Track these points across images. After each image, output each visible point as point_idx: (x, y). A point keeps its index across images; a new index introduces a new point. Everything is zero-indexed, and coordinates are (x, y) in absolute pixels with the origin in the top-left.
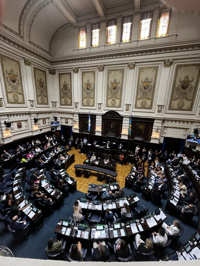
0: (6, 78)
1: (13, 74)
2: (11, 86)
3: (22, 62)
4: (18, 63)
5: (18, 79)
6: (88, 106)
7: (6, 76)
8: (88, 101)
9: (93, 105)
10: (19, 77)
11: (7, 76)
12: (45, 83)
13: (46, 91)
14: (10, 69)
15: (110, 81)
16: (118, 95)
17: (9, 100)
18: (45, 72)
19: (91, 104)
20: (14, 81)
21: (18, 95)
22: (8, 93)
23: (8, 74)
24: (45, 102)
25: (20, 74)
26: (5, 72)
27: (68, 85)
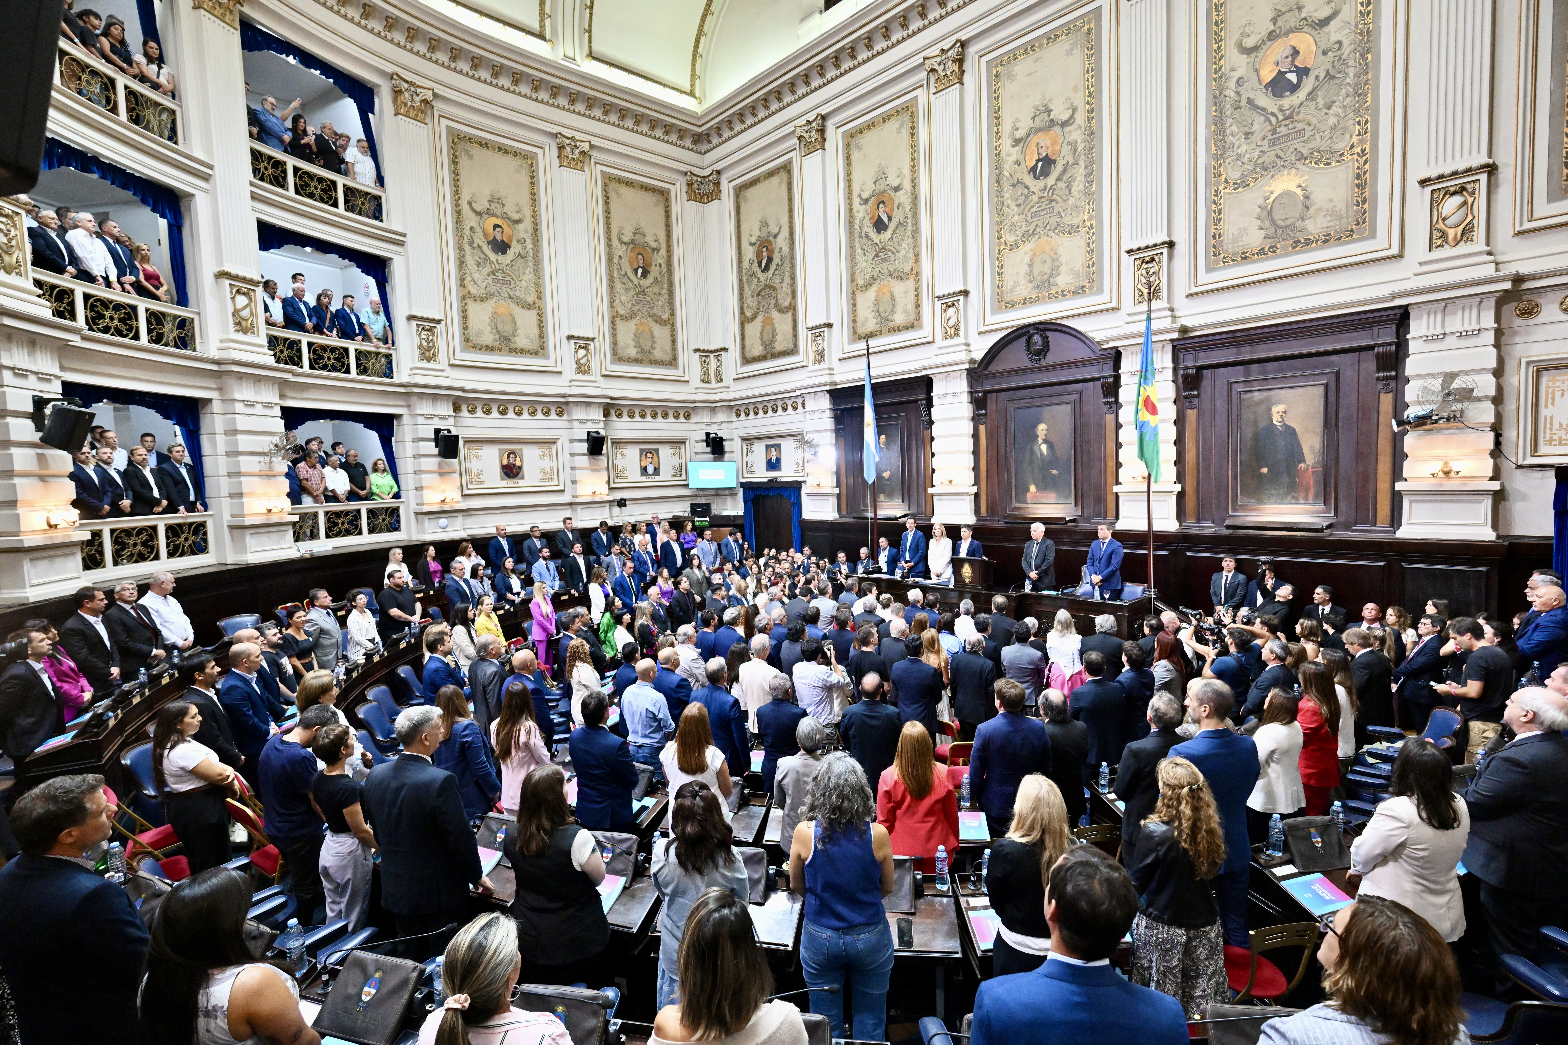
0: (467, 231)
1: (498, 212)
2: (488, 269)
3: (547, 157)
4: (529, 161)
5: (522, 235)
6: (885, 330)
7: (467, 222)
8: (887, 298)
9: (912, 317)
10: (527, 224)
11: (473, 224)
12: (663, 252)
13: (664, 291)
14: (487, 194)
15: (1006, 128)
16: (1071, 201)
17: (472, 332)
18: (663, 195)
19: (899, 319)
20: (501, 247)
21: (518, 311)
22: (470, 302)
23: (478, 213)
24: (658, 354)
25: (535, 214)
26: (465, 208)
27: (775, 236)
